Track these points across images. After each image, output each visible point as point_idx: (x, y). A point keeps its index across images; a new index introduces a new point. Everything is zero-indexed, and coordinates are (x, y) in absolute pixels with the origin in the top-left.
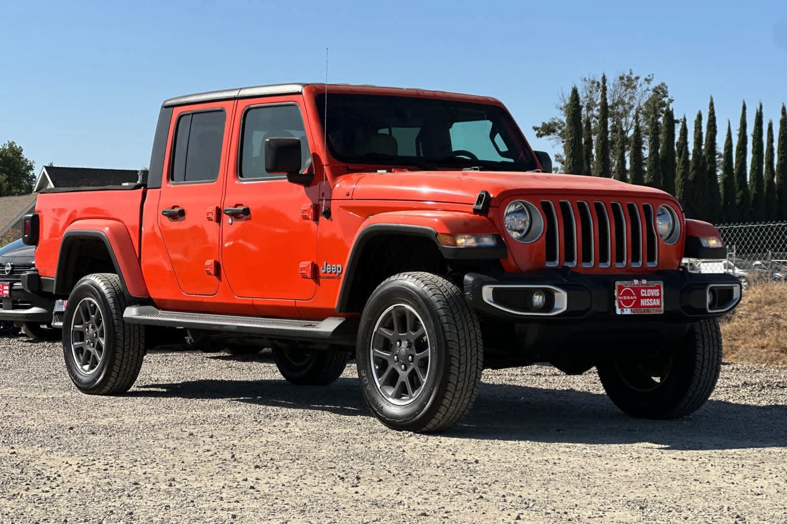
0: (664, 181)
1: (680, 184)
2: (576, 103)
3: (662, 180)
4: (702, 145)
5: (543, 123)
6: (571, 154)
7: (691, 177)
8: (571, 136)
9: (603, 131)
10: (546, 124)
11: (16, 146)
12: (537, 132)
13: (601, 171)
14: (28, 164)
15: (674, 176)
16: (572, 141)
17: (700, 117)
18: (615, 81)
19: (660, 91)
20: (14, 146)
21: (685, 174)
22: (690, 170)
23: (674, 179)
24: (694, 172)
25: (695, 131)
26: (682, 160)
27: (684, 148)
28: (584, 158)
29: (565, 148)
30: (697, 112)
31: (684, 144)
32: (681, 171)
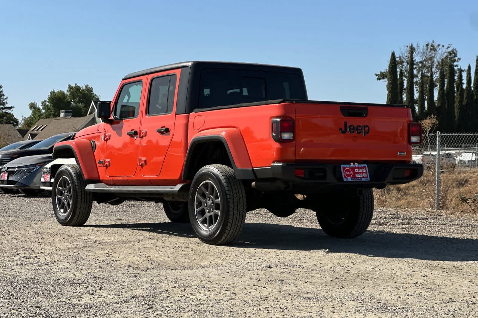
0: (448, 106)
1: (457, 107)
2: (393, 61)
3: (446, 105)
4: (471, 84)
5: (381, 72)
6: (391, 91)
7: (464, 103)
8: (391, 80)
9: (411, 77)
10: (382, 73)
11: (89, 87)
12: (377, 77)
13: (409, 100)
14: (97, 97)
15: (454, 102)
16: (391, 83)
17: (469, 68)
18: (423, 47)
19: (453, 53)
20: (88, 87)
21: (461, 101)
22: (464, 99)
23: (454, 105)
24: (466, 100)
25: (467, 76)
26: (459, 93)
27: (460, 86)
28: (399, 93)
29: (387, 87)
30: (468, 65)
31: (460, 84)
32: (459, 99)
